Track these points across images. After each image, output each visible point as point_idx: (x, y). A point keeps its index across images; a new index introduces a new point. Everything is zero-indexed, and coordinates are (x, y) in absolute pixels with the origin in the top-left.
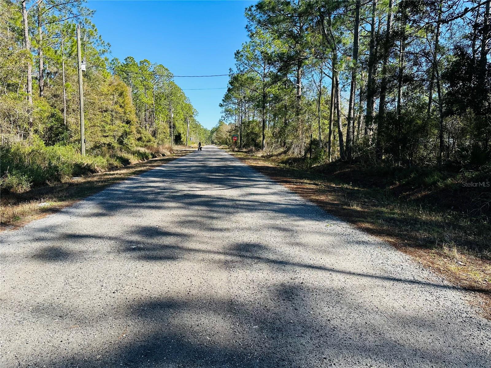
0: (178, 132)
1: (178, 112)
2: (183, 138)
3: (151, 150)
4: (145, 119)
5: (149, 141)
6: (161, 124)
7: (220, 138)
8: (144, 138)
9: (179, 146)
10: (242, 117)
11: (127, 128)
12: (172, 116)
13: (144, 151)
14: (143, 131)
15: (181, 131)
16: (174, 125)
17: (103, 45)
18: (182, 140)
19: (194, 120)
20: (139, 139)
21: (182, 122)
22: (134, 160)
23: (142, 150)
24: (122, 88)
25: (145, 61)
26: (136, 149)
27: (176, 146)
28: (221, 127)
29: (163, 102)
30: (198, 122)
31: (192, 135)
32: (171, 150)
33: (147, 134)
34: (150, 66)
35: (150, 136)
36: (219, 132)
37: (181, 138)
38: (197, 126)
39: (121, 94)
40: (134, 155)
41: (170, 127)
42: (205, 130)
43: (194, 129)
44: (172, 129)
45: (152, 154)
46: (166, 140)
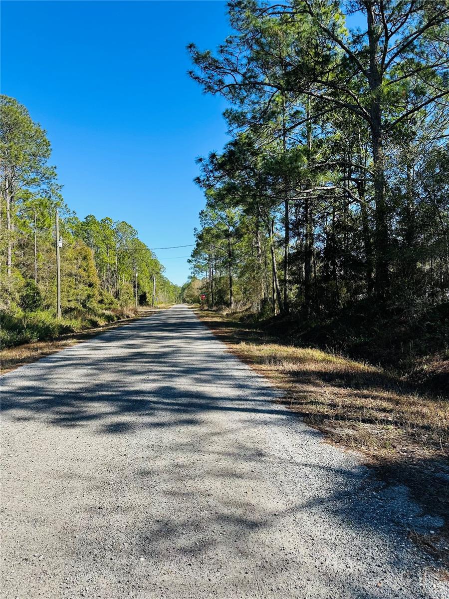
0: (143, 292)
1: (142, 269)
2: (149, 297)
3: (116, 312)
4: (107, 279)
5: (111, 303)
6: (124, 284)
7: (191, 296)
8: (106, 300)
9: (145, 307)
10: (213, 273)
11: (89, 291)
12: (137, 275)
13: (109, 314)
14: (105, 293)
15: (147, 290)
16: (138, 284)
17: (69, 213)
18: (147, 300)
19: (162, 277)
20: (101, 302)
21: (147, 280)
22: (102, 322)
23: (108, 313)
24: (86, 252)
25: (107, 219)
26: (100, 312)
27: (141, 307)
28: (192, 283)
29: (127, 261)
30: (167, 279)
31: (160, 293)
32: (136, 312)
33: (109, 295)
34: (112, 224)
35: (113, 298)
36: (190, 289)
37: (146, 298)
38: (165, 283)
39: (85, 258)
40: (101, 318)
41: (134, 287)
42: (175, 287)
43: (162, 287)
44: (136, 289)
45: (117, 316)
46: (129, 301)
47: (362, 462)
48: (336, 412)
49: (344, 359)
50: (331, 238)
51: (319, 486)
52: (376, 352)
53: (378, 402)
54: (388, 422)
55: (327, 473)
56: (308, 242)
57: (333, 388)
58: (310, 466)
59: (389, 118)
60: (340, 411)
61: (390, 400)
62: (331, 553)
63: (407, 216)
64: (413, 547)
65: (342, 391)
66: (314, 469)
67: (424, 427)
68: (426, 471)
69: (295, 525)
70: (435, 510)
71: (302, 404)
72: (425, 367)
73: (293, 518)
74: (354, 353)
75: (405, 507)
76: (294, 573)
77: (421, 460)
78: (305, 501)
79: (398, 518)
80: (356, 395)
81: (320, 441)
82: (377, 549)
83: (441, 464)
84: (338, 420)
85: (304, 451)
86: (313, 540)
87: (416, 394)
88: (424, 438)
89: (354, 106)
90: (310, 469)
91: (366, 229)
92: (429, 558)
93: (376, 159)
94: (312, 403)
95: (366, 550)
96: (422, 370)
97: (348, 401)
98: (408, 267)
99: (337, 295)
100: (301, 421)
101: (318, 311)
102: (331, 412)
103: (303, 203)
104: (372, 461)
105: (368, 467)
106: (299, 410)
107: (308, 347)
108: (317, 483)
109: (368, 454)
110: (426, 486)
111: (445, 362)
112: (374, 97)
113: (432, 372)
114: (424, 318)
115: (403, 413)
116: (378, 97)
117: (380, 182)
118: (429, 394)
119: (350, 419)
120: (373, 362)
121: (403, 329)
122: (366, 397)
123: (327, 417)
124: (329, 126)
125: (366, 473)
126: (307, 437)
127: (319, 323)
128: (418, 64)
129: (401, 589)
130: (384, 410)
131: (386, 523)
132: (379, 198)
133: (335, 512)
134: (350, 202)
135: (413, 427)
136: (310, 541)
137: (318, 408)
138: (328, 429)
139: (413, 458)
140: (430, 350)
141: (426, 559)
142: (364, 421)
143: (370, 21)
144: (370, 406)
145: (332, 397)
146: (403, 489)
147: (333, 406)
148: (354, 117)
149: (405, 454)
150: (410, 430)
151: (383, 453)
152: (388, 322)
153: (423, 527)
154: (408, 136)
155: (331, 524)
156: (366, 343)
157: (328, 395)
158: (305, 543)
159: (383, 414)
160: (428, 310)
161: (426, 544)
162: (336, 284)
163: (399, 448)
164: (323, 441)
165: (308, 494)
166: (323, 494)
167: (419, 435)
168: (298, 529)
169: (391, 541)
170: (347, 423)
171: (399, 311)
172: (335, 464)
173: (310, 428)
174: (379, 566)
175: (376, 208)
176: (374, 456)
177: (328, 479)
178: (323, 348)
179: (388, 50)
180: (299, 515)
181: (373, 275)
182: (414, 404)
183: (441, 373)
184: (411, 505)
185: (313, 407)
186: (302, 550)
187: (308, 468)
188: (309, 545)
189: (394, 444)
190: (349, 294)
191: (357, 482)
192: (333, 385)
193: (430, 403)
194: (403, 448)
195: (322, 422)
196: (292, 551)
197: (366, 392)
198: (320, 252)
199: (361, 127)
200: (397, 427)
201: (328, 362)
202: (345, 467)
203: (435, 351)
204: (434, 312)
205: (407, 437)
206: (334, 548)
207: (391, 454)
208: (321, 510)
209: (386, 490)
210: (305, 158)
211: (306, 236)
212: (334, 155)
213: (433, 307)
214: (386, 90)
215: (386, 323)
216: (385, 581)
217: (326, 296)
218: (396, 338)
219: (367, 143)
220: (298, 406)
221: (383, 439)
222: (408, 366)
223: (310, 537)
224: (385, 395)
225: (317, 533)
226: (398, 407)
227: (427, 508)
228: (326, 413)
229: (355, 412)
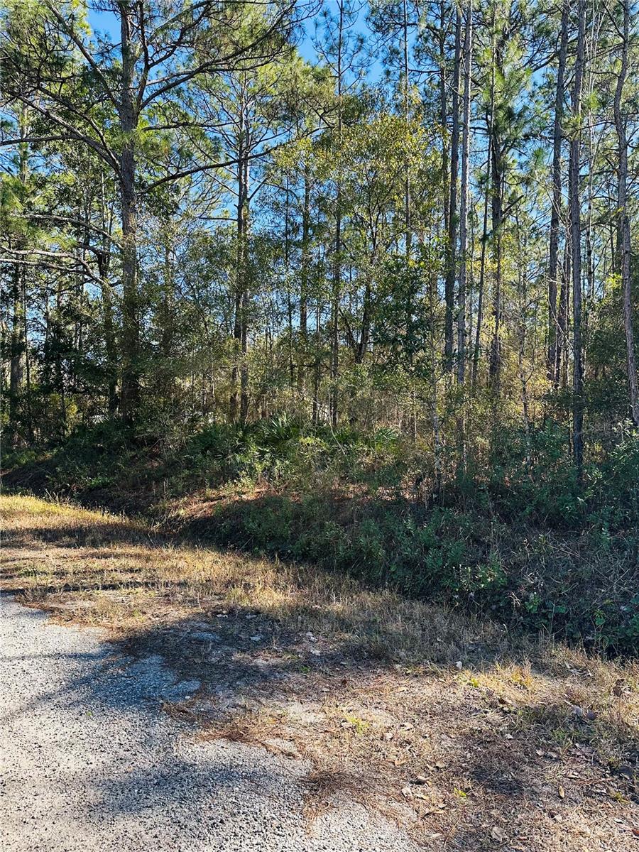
47: (103, 638)
48: (65, 582)
49: (74, 509)
50: (54, 328)
51: (44, 678)
52: (119, 496)
53: (124, 561)
54: (136, 584)
55: (56, 661)
56: (18, 330)
57: (59, 549)
58: (29, 657)
59: (145, 175)
60: (70, 579)
61: (138, 556)
62: (66, 754)
63: (165, 314)
64: (167, 719)
65: (73, 552)
66: (35, 660)
67: (180, 584)
68: (181, 634)
69: (11, 736)
70: (191, 673)
71: (11, 577)
72: (182, 512)
73: (7, 729)
74: (89, 499)
75: (158, 678)
76: (15, 794)
77: (175, 622)
78: (23, 704)
79: (149, 692)
80: (92, 556)
81: (42, 623)
82: (125, 733)
83: (198, 622)
84: (69, 591)
85: (20, 641)
86: (40, 747)
87: (171, 546)
88: (180, 597)
89: (97, 144)
90: (30, 662)
91: (108, 324)
92: (184, 725)
93: (126, 229)
94: (27, 574)
95: (111, 739)
96: (178, 516)
97: (82, 564)
98: (163, 383)
99: (63, 415)
100: (11, 601)
101: (31, 438)
102: (58, 582)
103: (11, 268)
104: (115, 635)
105: (111, 643)
106: (8, 586)
107: (16, 493)
108: (41, 677)
109: (112, 628)
110: (181, 650)
111: (205, 504)
112: (127, 141)
113: (190, 518)
114: (182, 449)
115: (154, 570)
116: (133, 144)
117: (130, 264)
118: (186, 544)
119: (85, 588)
120: (115, 510)
121: (156, 464)
122: (106, 556)
123: (52, 589)
124: (56, 159)
125: (109, 650)
126: (23, 620)
127: (33, 458)
128: (185, 116)
129: (154, 766)
130: (131, 570)
131: (135, 702)
132: (129, 283)
133: (69, 706)
134: (86, 281)
135: (167, 586)
136: (36, 750)
137: (38, 579)
138: (53, 605)
139: (166, 622)
140: (188, 491)
141: (181, 727)
142: (105, 588)
143: (125, 32)
144: (113, 567)
145: (59, 562)
146: (155, 659)
147: (61, 574)
148: (96, 159)
149: (157, 619)
150: (163, 590)
151: (130, 623)
152: (136, 455)
153: (178, 695)
154: (168, 206)
155: (64, 722)
156: (105, 485)
157: (52, 560)
158: (28, 755)
159: (130, 575)
160: (187, 440)
161: (180, 711)
162: (62, 398)
163: (150, 612)
164: (46, 622)
165: (28, 695)
166: (50, 688)
167: (173, 594)
168: (17, 741)
169: (141, 720)
170: (81, 593)
171: (152, 441)
172: (67, 648)
173: (27, 608)
174: (128, 750)
175: (125, 296)
176: (119, 628)
177: (57, 669)
178: (39, 494)
179: (148, 83)
180: (17, 723)
181: (117, 389)
182: (168, 557)
183: (200, 517)
184: (164, 674)
185: (30, 579)
186: (25, 763)
187: (26, 662)
188: (35, 755)
189: (145, 610)
190: (81, 415)
191: (97, 664)
192: (58, 546)
193: (188, 555)
194: (155, 613)
195: (43, 597)
196: (8, 769)
197: (106, 550)
198: (39, 349)
199: (105, 176)
200: (147, 589)
201: (49, 514)
202: (80, 650)
203: (194, 491)
204: (195, 443)
205: (160, 599)
206: (69, 748)
207: (140, 622)
208: (49, 709)
209: (134, 666)
210: (17, 200)
211: (15, 320)
212: (62, 205)
213: (193, 436)
214: (143, 137)
215: (134, 457)
216: (135, 764)
217: (45, 416)
218: (146, 476)
219: (113, 201)
220: (6, 581)
221: (129, 606)
222: (160, 512)
223: (34, 746)
224: (132, 551)
225: (44, 737)
226: (149, 565)
227: (182, 673)
228: (50, 585)
229: (92, 578)
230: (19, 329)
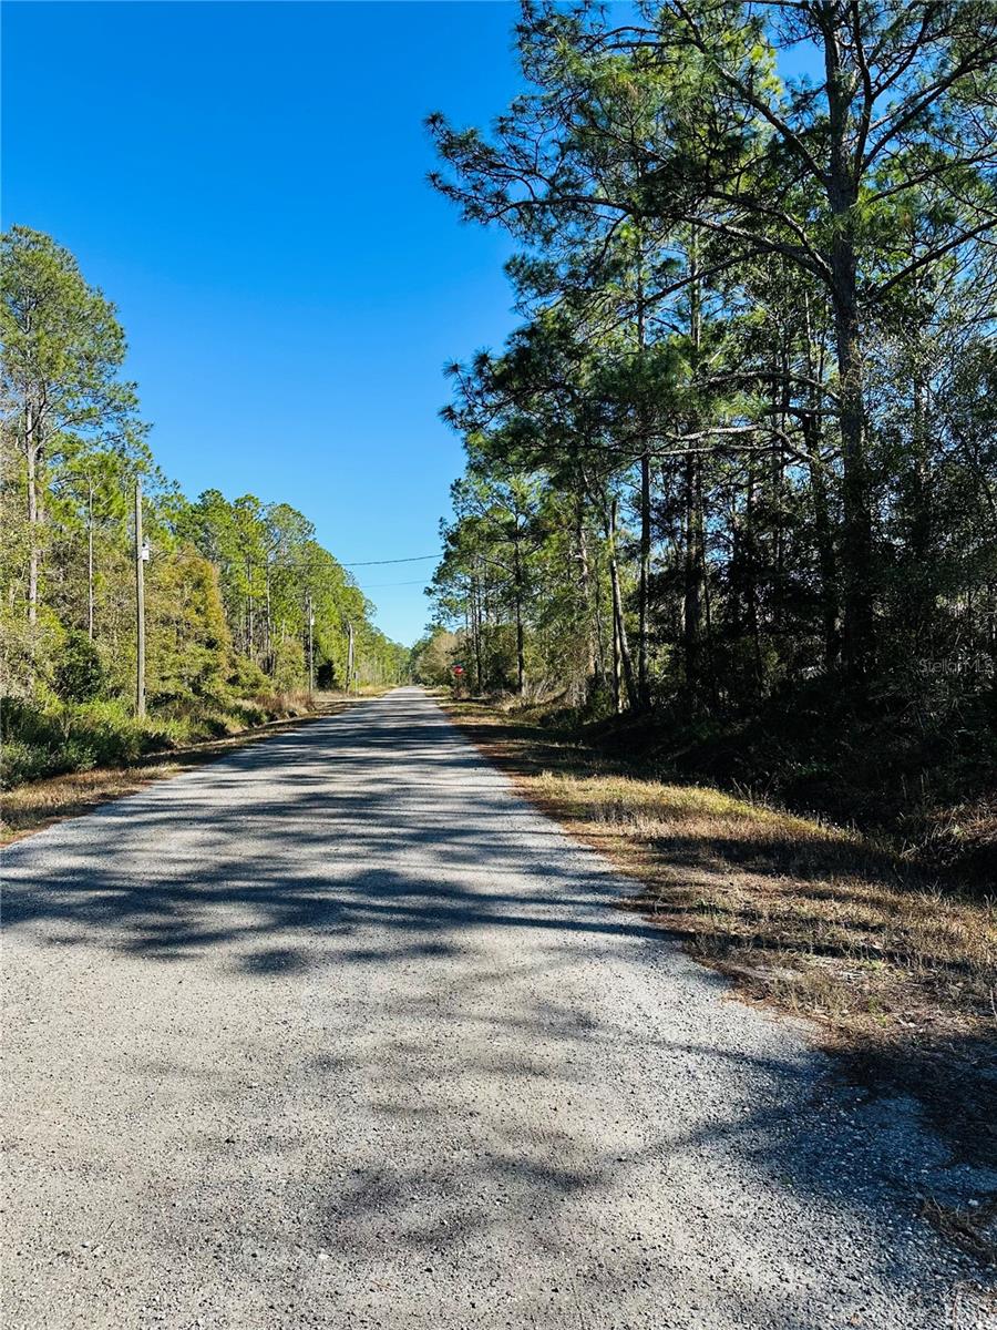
0: (325, 659)
1: (325, 609)
2: (339, 671)
3: (266, 704)
4: (247, 632)
5: (256, 685)
6: (285, 642)
7: (433, 669)
8: (244, 678)
9: (329, 693)
10: (480, 618)
11: (207, 657)
12: (312, 622)
13: (250, 708)
14: (242, 661)
15: (334, 655)
16: (315, 642)
17: (164, 485)
18: (335, 677)
19: (367, 626)
20: (234, 681)
21: (335, 632)
22: (235, 726)
23: (248, 705)
24: (202, 571)
25: (248, 498)
26: (232, 703)
27: (321, 693)
28: (435, 640)
29: (291, 591)
30: (379, 630)
31: (364, 663)
32: (309, 703)
33: (251, 666)
34: (260, 510)
35: (259, 672)
36: (431, 653)
37: (334, 673)
38: (374, 640)
39: (198, 585)
40: (232, 716)
41: (307, 648)
42: (397, 649)
43: (367, 648)
44: (311, 653)
45: (267, 714)
46: (295, 679)
47: (814, 1042)
48: (756, 931)
49: (775, 812)
50: (744, 541)
51: (718, 1096)
52: (846, 796)
53: (851, 909)
54: (873, 954)
55: (736, 1067)
56: (693, 551)
57: (750, 876)
58: (699, 1050)
59: (875, 274)
60: (764, 927)
61: (877, 903)
62: (746, 1247)
63: (914, 492)
64: (931, 1236)
65: (771, 883)
66: (707, 1058)
67: (953, 966)
68: (959, 1065)
69: (664, 1183)
70: (980, 1153)
71: (679, 911)
72: (956, 829)
73: (659, 1167)
74: (795, 798)
75: (912, 1145)
76: (663, 1293)
77: (949, 1039)
78: (686, 1129)
79: (896, 1169)
80: (801, 892)
81: (720, 995)
82: (850, 1240)
84: (762, 947)
85: (685, 1017)
86: (705, 1217)
87: (937, 892)
88: (955, 990)
89: (796, 249)
90: (698, 1058)
91: (822, 521)
92: (965, 1261)
93: (844, 364)
94: (702, 909)
95: (824, 1243)
96: (950, 835)
97: (782, 905)
98: (916, 606)
99: (759, 667)
100: (677, 950)
101: (714, 702)
102: (746, 930)
103: (682, 464)
104: (836, 1041)
105: (828, 1054)
106: (674, 925)
107: (692, 784)
108: (713, 1089)
109: (829, 1025)
110: (960, 1099)
112: (842, 228)
113: (972, 842)
114: (952, 720)
115: (906, 932)
116: (851, 230)
117: (853, 418)
118: (965, 891)
119: (786, 946)
120: (839, 818)
121: (907, 745)
122: (822, 896)
123: (736, 941)
124: (739, 293)
125: (825, 1068)
126: (692, 985)
127: (718, 731)
128: (939, 157)
130: (864, 926)
131: (869, 1182)
132: (852, 452)
133: (755, 1157)
134: (786, 462)
135: (930, 966)
136: (699, 1221)
137: (716, 920)
138: (738, 968)
139: (929, 1035)
140: (966, 793)
141: (960, 1264)
142: (819, 951)
143: (832, 61)
144: (832, 917)
145: (748, 897)
146: (908, 1104)
147: (749, 916)
148: (796, 274)
149: (912, 1025)
150: (922, 972)
151: (860, 1022)
152: (872, 729)
153: (953, 1191)
154: (917, 314)
155: (745, 1182)
156: (821, 776)
157: (738, 891)
158: (686, 1226)
159: (862, 936)
160: (961, 702)
161: (959, 1230)
162: (756, 642)
163: (897, 1012)
164: (726, 994)
165: (692, 1115)
166: (727, 1114)
167: (943, 983)
168: (672, 1193)
169: (880, 1223)
170: (780, 954)
171: (898, 704)
172: (753, 1047)
173: (699, 966)
174: (854, 1279)
175: (846, 474)
176: (842, 1029)
177: (737, 1081)
178: (725, 787)
179: (871, 126)
180: (673, 1162)
181: (838, 623)
182: (930, 912)
183: (991, 843)
184: (925, 1140)
185: (705, 918)
186: (681, 1239)
187: (693, 1056)
188: (697, 1229)
189: (887, 1003)
190: (784, 666)
191: (803, 1087)
192: (748, 870)
193: (968, 912)
194: (908, 1013)
195: (724, 952)
196: (657, 1243)
197: (822, 885)
198: (720, 573)
199: (810, 295)
200: (892, 965)
201: (738, 817)
202: (775, 1053)
203: (978, 794)
204: (976, 708)
205: (917, 988)
206: (752, 1237)
207: (879, 1026)
208: (722, 1151)
209: (868, 1107)
210: (686, 364)
211: (689, 536)
212: (751, 357)
213: (973, 696)
214: (867, 213)
215: (868, 732)
216: (868, 1312)
217: (733, 670)
218: (890, 764)
219: (824, 331)
220: (672, 917)
221: (861, 991)
222: (916, 828)
223: (697, 1212)
224: (866, 892)
225: (713, 1201)
226: (896, 920)
227: (962, 1147)
228: (734, 933)
229: (798, 930)
230: (694, 548)
